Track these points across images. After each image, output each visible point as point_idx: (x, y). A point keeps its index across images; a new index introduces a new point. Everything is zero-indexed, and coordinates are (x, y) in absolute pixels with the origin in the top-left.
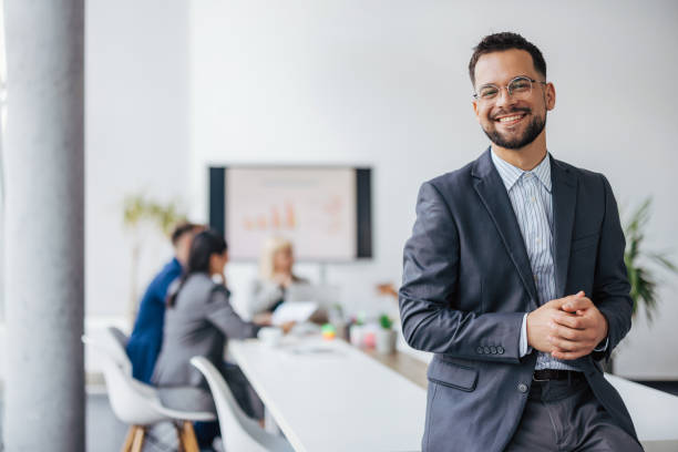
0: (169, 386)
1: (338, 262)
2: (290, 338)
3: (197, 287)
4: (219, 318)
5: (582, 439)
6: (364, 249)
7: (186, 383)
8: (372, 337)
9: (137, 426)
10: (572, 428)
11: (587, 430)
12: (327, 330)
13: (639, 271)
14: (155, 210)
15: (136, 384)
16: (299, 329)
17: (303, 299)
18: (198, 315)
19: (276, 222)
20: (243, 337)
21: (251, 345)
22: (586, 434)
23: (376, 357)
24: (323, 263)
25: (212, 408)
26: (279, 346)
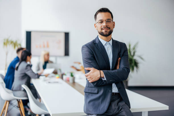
0: (16, 90)
1: (60, 56)
2: (47, 78)
3: (23, 65)
4: (29, 73)
5: (119, 110)
6: (67, 53)
7: (20, 90)
8: (68, 78)
9: (7, 101)
10: (117, 108)
11: (120, 108)
12: (57, 76)
13: (135, 60)
14: (12, 42)
15: (7, 89)
16: (50, 76)
17: (51, 68)
18: (23, 72)
19: (44, 46)
20: (35, 78)
21: (37, 80)
22: (120, 109)
23: (69, 84)
24: (56, 57)
25: (27, 96)
26: (45, 80)
